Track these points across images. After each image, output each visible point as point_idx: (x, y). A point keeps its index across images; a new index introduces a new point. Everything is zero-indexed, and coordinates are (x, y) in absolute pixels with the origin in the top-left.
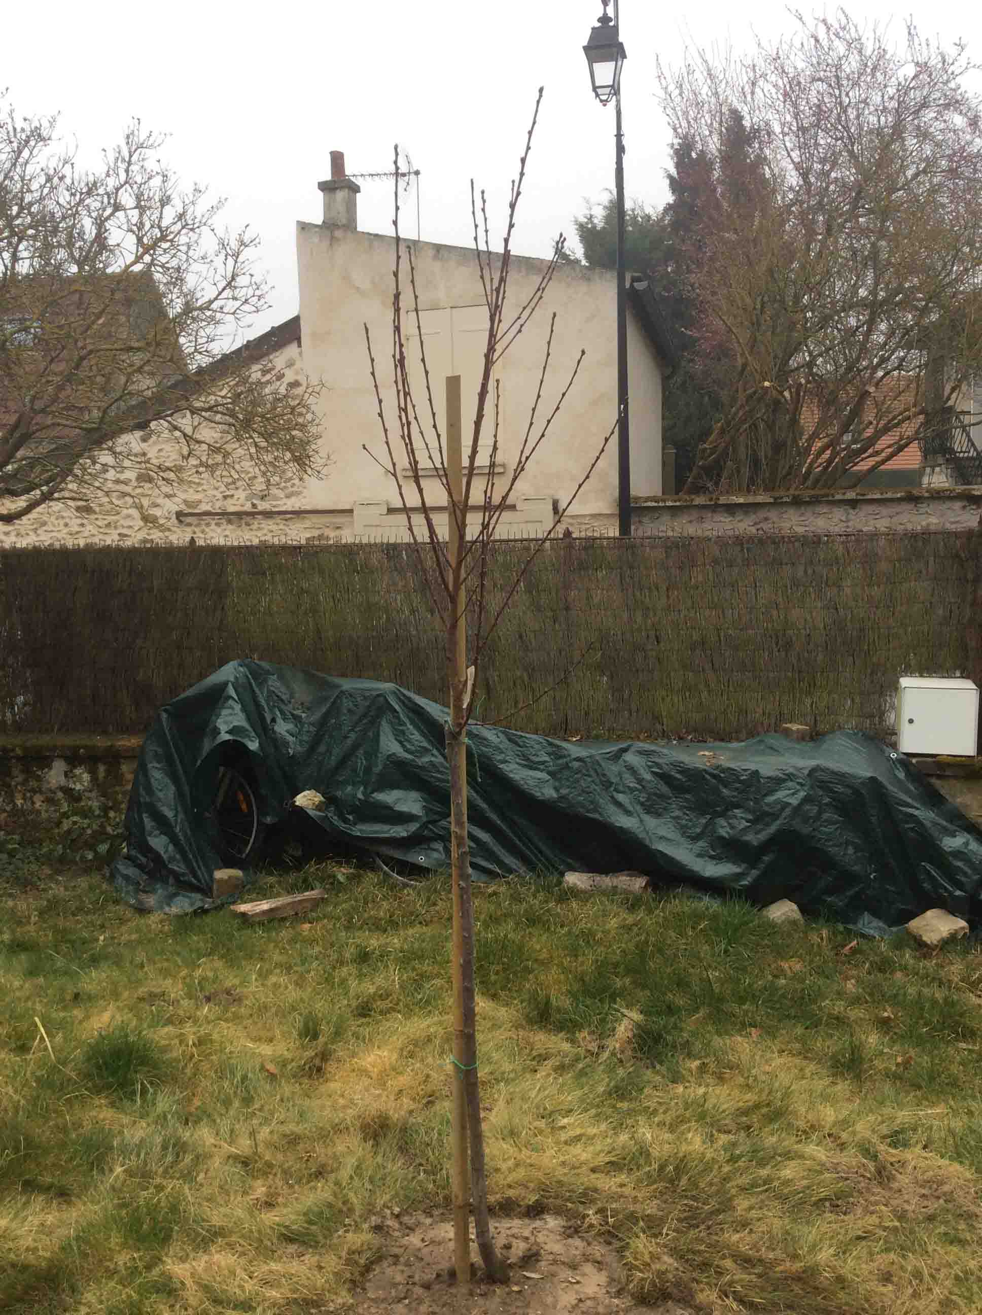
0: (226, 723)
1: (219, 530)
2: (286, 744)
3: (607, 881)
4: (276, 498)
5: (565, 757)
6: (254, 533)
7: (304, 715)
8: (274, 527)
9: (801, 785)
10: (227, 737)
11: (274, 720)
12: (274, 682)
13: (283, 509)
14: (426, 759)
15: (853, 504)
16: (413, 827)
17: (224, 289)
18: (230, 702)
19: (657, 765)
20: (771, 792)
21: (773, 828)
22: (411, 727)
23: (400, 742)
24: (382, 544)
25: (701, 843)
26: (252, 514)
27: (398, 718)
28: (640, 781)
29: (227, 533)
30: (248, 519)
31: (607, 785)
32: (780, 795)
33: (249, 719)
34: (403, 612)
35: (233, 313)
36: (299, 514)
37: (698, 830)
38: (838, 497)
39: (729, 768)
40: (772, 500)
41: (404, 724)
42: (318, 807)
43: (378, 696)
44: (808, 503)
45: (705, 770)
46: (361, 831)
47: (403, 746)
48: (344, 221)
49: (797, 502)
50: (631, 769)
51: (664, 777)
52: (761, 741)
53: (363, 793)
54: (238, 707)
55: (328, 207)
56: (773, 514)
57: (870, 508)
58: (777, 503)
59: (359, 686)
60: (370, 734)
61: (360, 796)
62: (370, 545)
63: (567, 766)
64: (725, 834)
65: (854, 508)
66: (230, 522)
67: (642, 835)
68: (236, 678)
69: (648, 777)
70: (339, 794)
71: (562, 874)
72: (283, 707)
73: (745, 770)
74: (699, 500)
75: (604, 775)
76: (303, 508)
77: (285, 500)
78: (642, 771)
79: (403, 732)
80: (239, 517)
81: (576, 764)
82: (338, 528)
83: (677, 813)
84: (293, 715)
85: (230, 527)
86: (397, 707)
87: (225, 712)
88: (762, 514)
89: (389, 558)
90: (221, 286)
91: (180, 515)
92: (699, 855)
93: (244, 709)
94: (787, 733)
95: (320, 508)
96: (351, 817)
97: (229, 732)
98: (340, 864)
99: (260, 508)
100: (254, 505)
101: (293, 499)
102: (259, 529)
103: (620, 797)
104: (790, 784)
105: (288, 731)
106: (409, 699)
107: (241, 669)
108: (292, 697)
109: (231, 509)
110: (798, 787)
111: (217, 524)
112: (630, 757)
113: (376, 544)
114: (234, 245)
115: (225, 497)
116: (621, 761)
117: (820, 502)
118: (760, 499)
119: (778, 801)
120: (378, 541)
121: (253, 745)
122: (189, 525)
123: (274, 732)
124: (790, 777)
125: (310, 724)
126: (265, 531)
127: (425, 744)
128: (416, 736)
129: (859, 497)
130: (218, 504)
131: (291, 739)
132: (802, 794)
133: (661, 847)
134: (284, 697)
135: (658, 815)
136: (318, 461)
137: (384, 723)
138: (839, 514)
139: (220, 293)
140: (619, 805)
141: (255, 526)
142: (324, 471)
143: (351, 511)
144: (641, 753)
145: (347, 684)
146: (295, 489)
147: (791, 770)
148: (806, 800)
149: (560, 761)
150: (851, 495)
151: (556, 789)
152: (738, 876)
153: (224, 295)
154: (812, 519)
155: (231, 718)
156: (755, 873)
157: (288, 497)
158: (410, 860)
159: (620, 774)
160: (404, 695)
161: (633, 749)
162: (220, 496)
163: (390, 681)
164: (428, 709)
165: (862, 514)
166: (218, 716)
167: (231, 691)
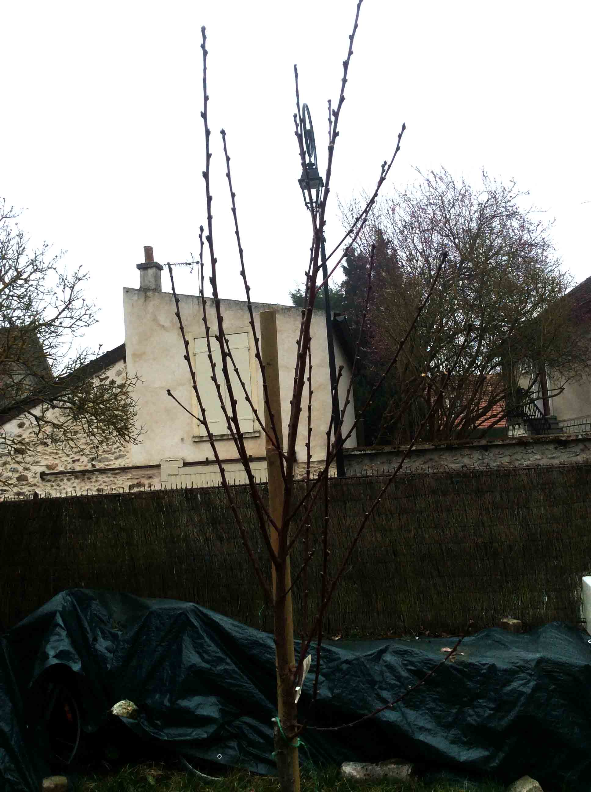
0: (53, 648)
1: (69, 483)
2: (104, 659)
3: (378, 770)
4: (108, 460)
5: (335, 660)
6: (93, 484)
7: (120, 633)
8: (106, 479)
9: (530, 675)
10: (55, 661)
11: (95, 639)
12: (96, 606)
13: (113, 467)
14: (221, 667)
15: (486, 448)
16: (212, 729)
17: (63, 310)
18: (58, 629)
19: (412, 663)
20: (508, 682)
21: (513, 714)
22: (207, 640)
23: (198, 653)
24: (182, 489)
25: (453, 731)
26: (92, 472)
27: (198, 632)
28: (399, 677)
29: (75, 485)
30: (90, 475)
31: (372, 683)
32: (515, 685)
33: (73, 643)
34: (199, 541)
35: (70, 327)
36: (124, 470)
37: (450, 719)
38: (475, 444)
39: (470, 664)
40: (433, 447)
41: (201, 637)
42: (132, 715)
43: (181, 614)
44: (456, 448)
45: (451, 666)
46: (167, 735)
47: (203, 658)
48: (154, 287)
49: (450, 448)
50: (390, 668)
51: (417, 673)
52: (487, 636)
53: (170, 701)
54: (64, 633)
55: (143, 278)
56: (435, 457)
57: (496, 451)
58: (437, 449)
59: (166, 606)
60: (174, 647)
61: (167, 703)
62: (172, 491)
63: (338, 669)
64: (474, 723)
65: (486, 451)
66: (76, 478)
67: (406, 727)
68: (64, 607)
69: (404, 674)
70: (149, 701)
71: (340, 766)
72: (102, 626)
73: (484, 665)
74: (387, 449)
75: (370, 675)
76: (126, 465)
77: (114, 461)
78: (400, 670)
79: (201, 645)
80: (83, 475)
81: (345, 667)
82: (150, 477)
83: (432, 705)
84: (111, 633)
85: (77, 481)
86: (196, 623)
87: (54, 638)
88: (428, 456)
89: (187, 500)
90: (60, 309)
91: (43, 475)
92: (453, 742)
93: (69, 635)
94: (505, 626)
95: (139, 464)
96: (159, 723)
97: (55, 657)
98: (150, 766)
99: (97, 467)
100: (93, 466)
101: (120, 460)
102: (96, 481)
103: (385, 694)
104: (522, 675)
105: (107, 649)
106: (205, 615)
107: (69, 598)
108: (111, 616)
109: (78, 469)
110: (529, 677)
111: (69, 480)
112: (388, 658)
113: (177, 490)
114: (71, 280)
115: (74, 461)
116: (381, 661)
117: (464, 448)
118: (427, 446)
119: (514, 691)
120: (179, 487)
121: (76, 667)
122: (49, 481)
123: (96, 650)
124: (522, 669)
125: (124, 641)
126: (101, 482)
127: (220, 654)
128: (213, 648)
129: (489, 444)
130: (69, 466)
131: (109, 655)
132: (532, 684)
133: (422, 737)
134: (104, 618)
135: (415, 708)
136: (134, 431)
137: (186, 638)
138: (476, 455)
139: (60, 314)
140: (384, 701)
141: (93, 480)
142: (140, 438)
143: (158, 466)
144: (396, 653)
145: (155, 605)
146: (121, 453)
147: (521, 663)
148: (535, 689)
149: (331, 665)
150: (483, 442)
151: (331, 689)
152: (487, 760)
153: (64, 314)
154: (460, 459)
155: (57, 644)
156: (502, 755)
157: (116, 459)
158: (209, 758)
159: (382, 673)
160: (202, 613)
161: (390, 650)
162: (70, 461)
163: (191, 602)
164: (222, 623)
165: (491, 455)
166: (48, 641)
167: (60, 621)
